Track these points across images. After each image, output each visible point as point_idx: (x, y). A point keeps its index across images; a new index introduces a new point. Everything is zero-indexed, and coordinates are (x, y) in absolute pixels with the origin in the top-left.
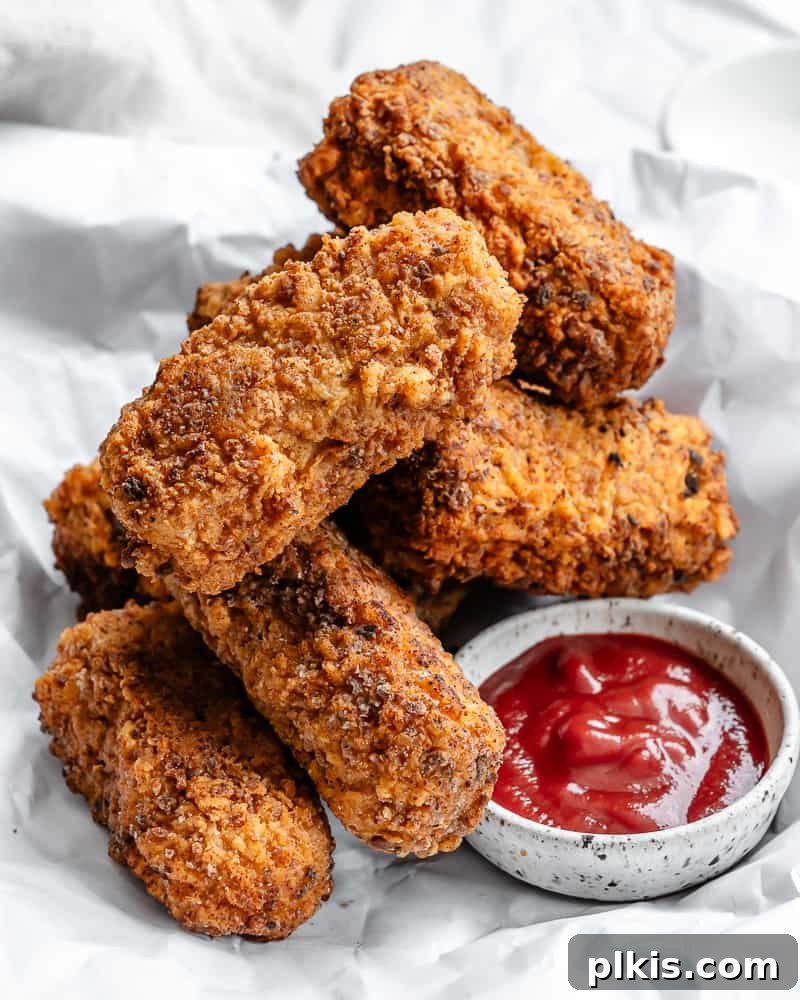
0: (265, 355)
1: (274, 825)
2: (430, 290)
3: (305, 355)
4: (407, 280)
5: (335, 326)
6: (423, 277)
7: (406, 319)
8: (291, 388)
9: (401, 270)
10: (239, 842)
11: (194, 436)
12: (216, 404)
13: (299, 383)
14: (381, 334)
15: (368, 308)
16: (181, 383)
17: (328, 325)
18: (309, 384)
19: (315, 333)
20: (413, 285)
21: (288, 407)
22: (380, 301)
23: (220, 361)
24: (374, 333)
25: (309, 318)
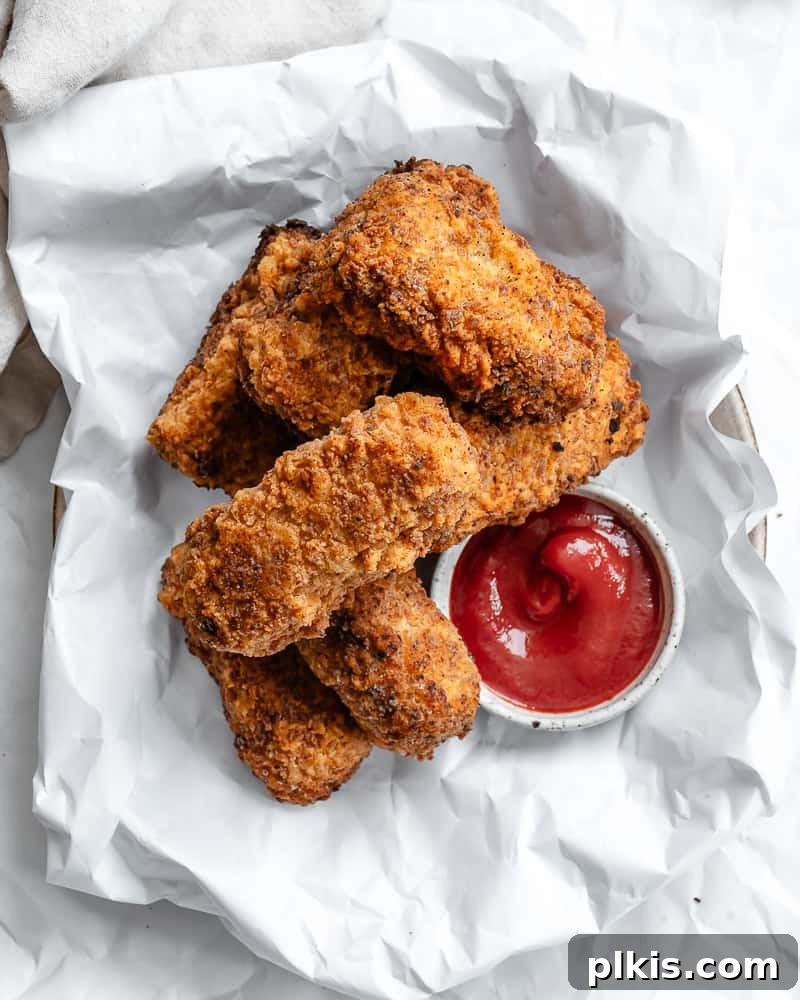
0: (293, 532)
1: (332, 754)
2: (413, 498)
3: (323, 539)
4: (395, 489)
5: (343, 519)
6: (407, 487)
7: (396, 518)
8: (313, 565)
9: (390, 479)
10: (311, 771)
11: (247, 595)
12: (261, 571)
13: (320, 562)
14: (377, 531)
15: (366, 510)
16: (234, 550)
17: (338, 518)
18: (326, 563)
19: (329, 524)
20: (399, 493)
21: (312, 578)
22: (376, 501)
23: (260, 534)
24: (372, 532)
25: (323, 507)
